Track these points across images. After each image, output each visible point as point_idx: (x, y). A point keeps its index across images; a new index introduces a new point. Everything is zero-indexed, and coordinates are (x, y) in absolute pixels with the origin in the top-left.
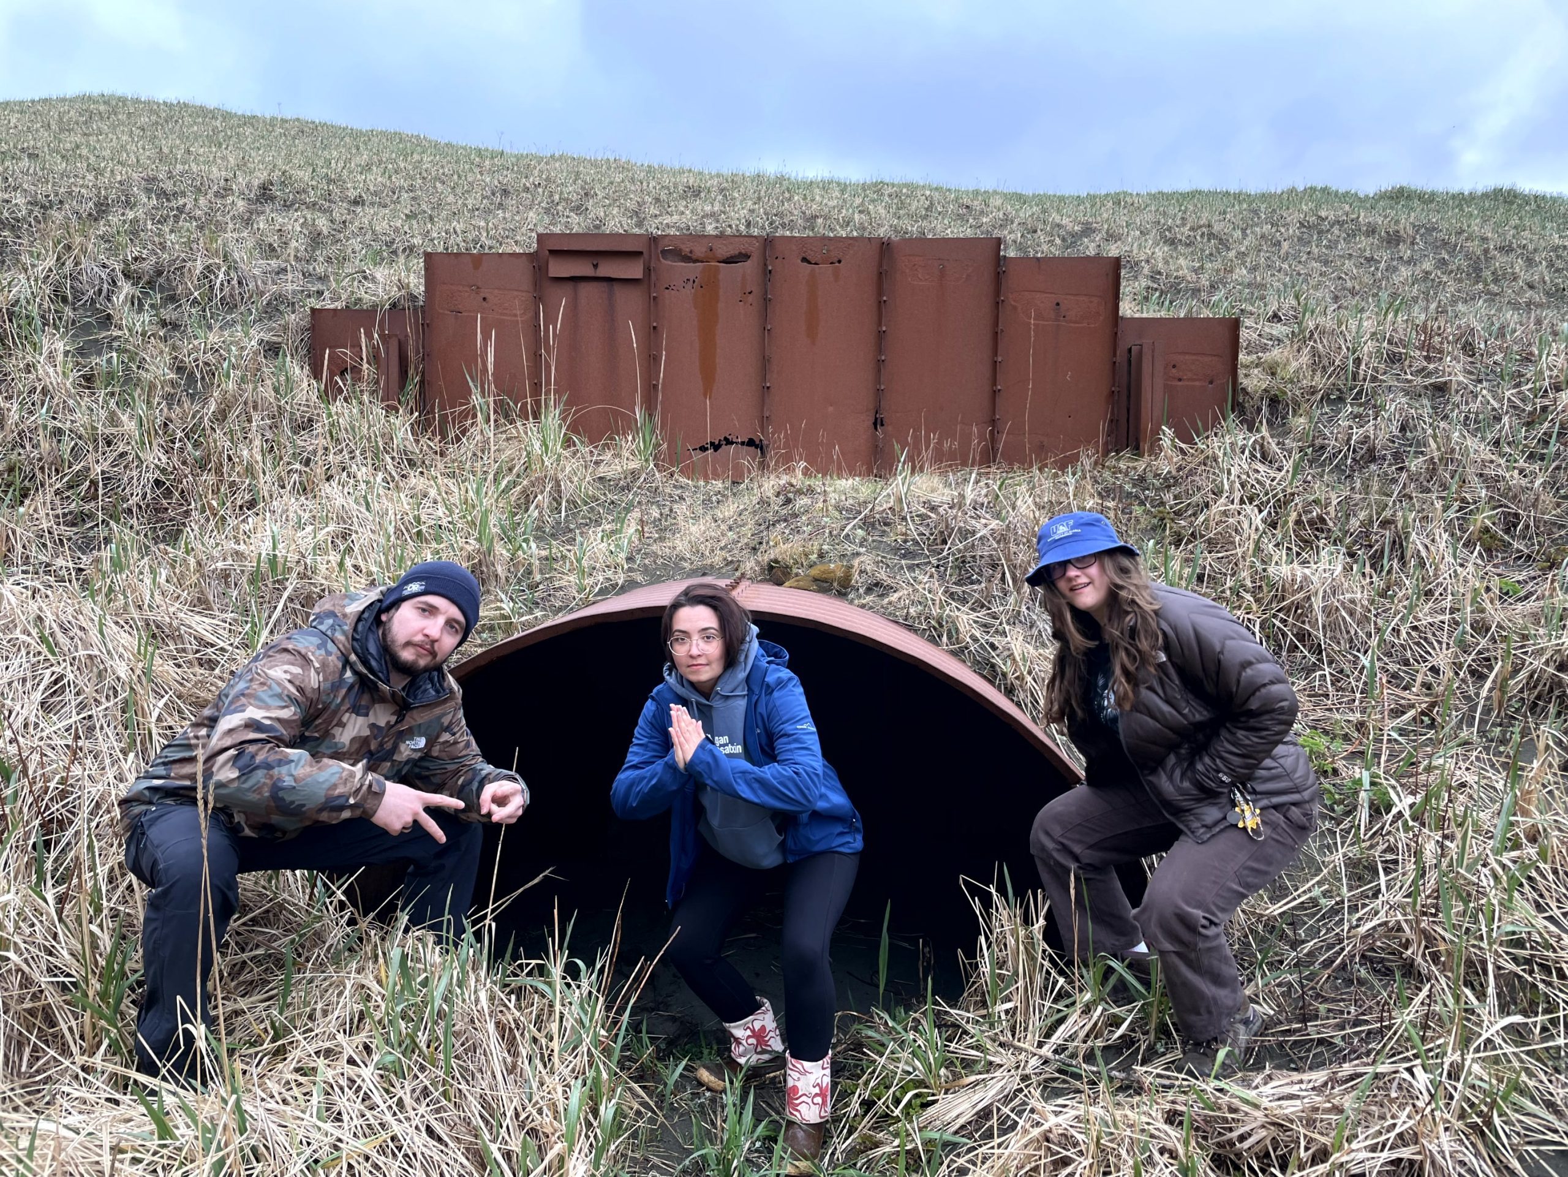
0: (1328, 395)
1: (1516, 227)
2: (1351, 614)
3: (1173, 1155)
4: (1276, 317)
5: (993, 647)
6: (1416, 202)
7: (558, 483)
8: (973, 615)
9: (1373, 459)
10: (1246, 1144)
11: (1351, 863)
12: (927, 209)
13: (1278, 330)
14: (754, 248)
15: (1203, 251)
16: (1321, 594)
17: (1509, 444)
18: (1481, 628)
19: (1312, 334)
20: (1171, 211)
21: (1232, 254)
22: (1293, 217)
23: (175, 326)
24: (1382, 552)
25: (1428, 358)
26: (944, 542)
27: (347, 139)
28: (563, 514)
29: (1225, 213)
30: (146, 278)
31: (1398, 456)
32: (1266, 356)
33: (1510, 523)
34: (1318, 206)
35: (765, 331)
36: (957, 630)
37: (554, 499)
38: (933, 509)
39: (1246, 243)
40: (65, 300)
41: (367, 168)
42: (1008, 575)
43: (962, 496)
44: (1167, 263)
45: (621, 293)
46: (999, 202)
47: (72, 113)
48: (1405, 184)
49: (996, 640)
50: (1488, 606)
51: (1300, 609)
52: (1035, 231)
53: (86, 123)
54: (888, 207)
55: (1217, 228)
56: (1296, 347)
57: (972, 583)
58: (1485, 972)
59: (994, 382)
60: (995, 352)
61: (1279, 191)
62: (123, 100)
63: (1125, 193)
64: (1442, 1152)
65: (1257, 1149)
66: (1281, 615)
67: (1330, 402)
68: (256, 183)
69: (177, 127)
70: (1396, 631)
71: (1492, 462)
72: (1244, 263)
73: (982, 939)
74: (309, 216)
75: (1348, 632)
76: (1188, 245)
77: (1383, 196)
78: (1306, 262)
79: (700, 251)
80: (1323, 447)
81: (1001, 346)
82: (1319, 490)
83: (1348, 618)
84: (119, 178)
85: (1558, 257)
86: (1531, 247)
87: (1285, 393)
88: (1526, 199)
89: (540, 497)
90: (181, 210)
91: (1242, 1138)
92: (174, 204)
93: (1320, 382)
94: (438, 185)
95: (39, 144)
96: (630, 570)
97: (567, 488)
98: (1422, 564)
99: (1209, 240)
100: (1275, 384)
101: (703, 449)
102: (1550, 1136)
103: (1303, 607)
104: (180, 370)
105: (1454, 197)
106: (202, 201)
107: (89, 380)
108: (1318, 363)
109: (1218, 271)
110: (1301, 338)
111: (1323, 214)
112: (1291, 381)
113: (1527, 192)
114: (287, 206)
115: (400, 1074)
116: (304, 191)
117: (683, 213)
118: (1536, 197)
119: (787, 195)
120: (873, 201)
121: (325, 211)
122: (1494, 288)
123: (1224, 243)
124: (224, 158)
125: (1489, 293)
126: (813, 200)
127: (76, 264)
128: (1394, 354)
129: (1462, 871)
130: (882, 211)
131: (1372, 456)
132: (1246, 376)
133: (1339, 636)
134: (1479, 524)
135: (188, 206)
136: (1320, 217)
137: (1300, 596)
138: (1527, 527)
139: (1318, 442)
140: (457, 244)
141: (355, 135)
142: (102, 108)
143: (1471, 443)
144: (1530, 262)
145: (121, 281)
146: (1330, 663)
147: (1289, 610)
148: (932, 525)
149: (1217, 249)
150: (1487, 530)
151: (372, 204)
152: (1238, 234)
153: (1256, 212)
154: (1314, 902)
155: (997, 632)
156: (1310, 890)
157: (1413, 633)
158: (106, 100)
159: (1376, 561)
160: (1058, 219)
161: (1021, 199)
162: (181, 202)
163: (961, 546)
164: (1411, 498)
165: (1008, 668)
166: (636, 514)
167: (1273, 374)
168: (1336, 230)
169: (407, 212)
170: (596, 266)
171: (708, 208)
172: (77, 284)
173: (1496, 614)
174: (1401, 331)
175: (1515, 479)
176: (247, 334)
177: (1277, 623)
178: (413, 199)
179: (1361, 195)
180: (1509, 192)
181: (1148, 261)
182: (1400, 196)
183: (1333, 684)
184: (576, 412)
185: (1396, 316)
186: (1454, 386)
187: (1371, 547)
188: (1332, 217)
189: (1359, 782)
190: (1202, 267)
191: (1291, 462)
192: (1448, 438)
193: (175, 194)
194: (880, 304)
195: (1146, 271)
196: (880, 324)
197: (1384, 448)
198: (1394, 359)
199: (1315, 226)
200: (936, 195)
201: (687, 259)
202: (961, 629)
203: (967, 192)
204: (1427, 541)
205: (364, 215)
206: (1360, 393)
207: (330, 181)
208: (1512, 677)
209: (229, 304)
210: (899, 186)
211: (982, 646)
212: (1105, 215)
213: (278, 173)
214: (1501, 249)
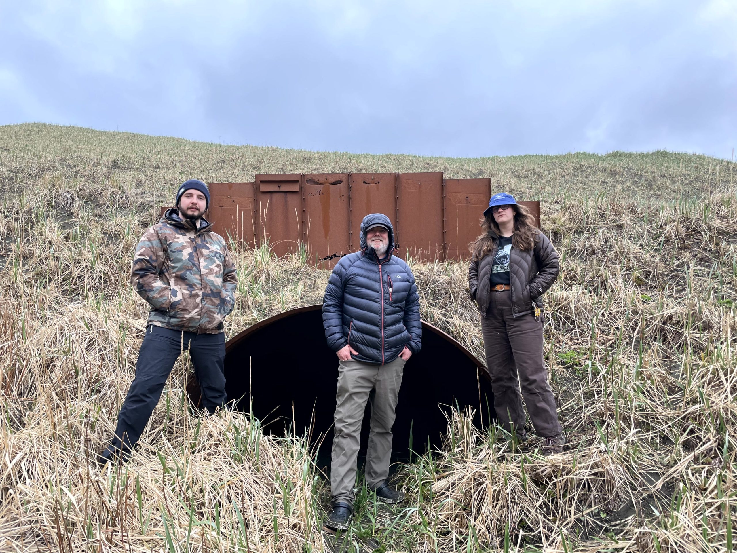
0: (577, 230)
1: (667, 167)
2: (586, 309)
3: (518, 476)
4: (557, 202)
5: (447, 322)
6: (624, 157)
7: (268, 272)
8: (439, 311)
9: (594, 254)
10: (544, 474)
11: (585, 393)
12: (410, 165)
13: (558, 207)
14: (344, 178)
15: (532, 180)
16: (573, 302)
17: (646, 245)
18: (635, 313)
19: (569, 207)
20: (517, 164)
21: (544, 181)
22: (570, 165)
23: (100, 217)
24: (598, 287)
25: (616, 215)
26: (427, 285)
27: (149, 141)
28: (271, 284)
29: (540, 164)
30: (86, 198)
31: (604, 252)
32: (552, 216)
33: (647, 274)
34: (581, 160)
35: (349, 211)
36: (433, 317)
37: (267, 279)
38: (422, 274)
39: (550, 176)
40: (52, 207)
41: (160, 153)
42: (452, 296)
43: (433, 268)
44: (516, 185)
45: (290, 197)
46: (442, 162)
47: (21, 131)
48: (618, 150)
49: (449, 320)
50: (638, 305)
51: (566, 308)
52: (458, 173)
53: (28, 135)
54: (393, 165)
55: (537, 171)
56: (563, 212)
57: (438, 299)
58: (630, 420)
59: (443, 228)
60: (443, 217)
61: (564, 154)
62: (44, 125)
63: (497, 157)
64: (611, 469)
65: (547, 475)
66: (559, 311)
67: (578, 233)
68: (111, 160)
69: (71, 137)
70: (603, 315)
71: (640, 252)
72: (549, 185)
73: (449, 426)
74: (136, 174)
75: (585, 316)
76: (525, 178)
77: (608, 156)
78: (576, 184)
79: (322, 180)
80: (575, 250)
81: (445, 215)
82: (573, 265)
83: (584, 310)
84: (49, 159)
85: (686, 179)
86: (673, 175)
87: (560, 230)
88: (671, 155)
89: (261, 277)
90: (77, 172)
91: (542, 472)
92: (74, 170)
93: (573, 225)
94: (193, 159)
95: (9, 145)
96: (302, 302)
97: (272, 274)
98: (613, 291)
99: (534, 176)
100: (556, 227)
101: (325, 259)
102: (652, 468)
103: (567, 307)
104: (105, 233)
105: (640, 155)
106: (87, 169)
107: (67, 238)
108: (572, 218)
109: (538, 188)
110: (565, 209)
111: (583, 163)
112: (562, 226)
113: (671, 152)
114: (125, 169)
115: (241, 461)
116: (133, 163)
117: (303, 169)
118: (675, 154)
119: (349, 160)
120: (387, 162)
121: (143, 172)
122: (658, 193)
123: (540, 177)
124: (94, 150)
125: (656, 195)
126: (360, 162)
127: (57, 192)
128: (603, 214)
129: (622, 388)
130: (392, 167)
131: (594, 253)
132: (544, 224)
133: (581, 317)
134: (635, 275)
135: (81, 171)
136: (581, 165)
137: (566, 302)
138: (654, 276)
139: (573, 248)
140: (222, 180)
141: (152, 138)
142: (35, 129)
143: (632, 246)
144: (673, 181)
145: (76, 199)
146: (579, 328)
147: (562, 309)
148: (422, 279)
149: (538, 179)
150: (638, 278)
151: (164, 168)
152: (546, 173)
153: (554, 163)
154: (572, 407)
155: (449, 317)
156: (570, 403)
157: (610, 315)
158: (37, 125)
159: (596, 290)
160: (468, 168)
161: (451, 160)
162: (77, 169)
163: (433, 286)
164: (609, 267)
165: (454, 330)
166: (301, 283)
167: (555, 223)
168: (589, 170)
169: (180, 171)
170: (279, 187)
171: (314, 167)
172: (57, 200)
173: (640, 307)
174: (604, 205)
175: (648, 258)
176: (133, 219)
177: (558, 314)
178: (182, 165)
179: (600, 155)
180: (663, 152)
181: (508, 185)
182: (617, 155)
183: (580, 335)
184: (274, 244)
185: (602, 199)
186: (626, 225)
187: (594, 285)
188: (587, 165)
189: (588, 365)
190: (531, 187)
191: (562, 255)
192: (622, 244)
193: (74, 165)
194: (396, 199)
195: (507, 189)
196: (396, 207)
197: (598, 249)
198: (602, 216)
199: (579, 169)
200: (414, 159)
201: (317, 183)
202: (435, 316)
203: (428, 158)
204: (615, 282)
205: (161, 172)
206: (589, 229)
207: (144, 159)
208: (646, 328)
209: (123, 207)
210: (398, 155)
211: (443, 322)
212: (488, 166)
213: (120, 156)
214: (660, 176)
